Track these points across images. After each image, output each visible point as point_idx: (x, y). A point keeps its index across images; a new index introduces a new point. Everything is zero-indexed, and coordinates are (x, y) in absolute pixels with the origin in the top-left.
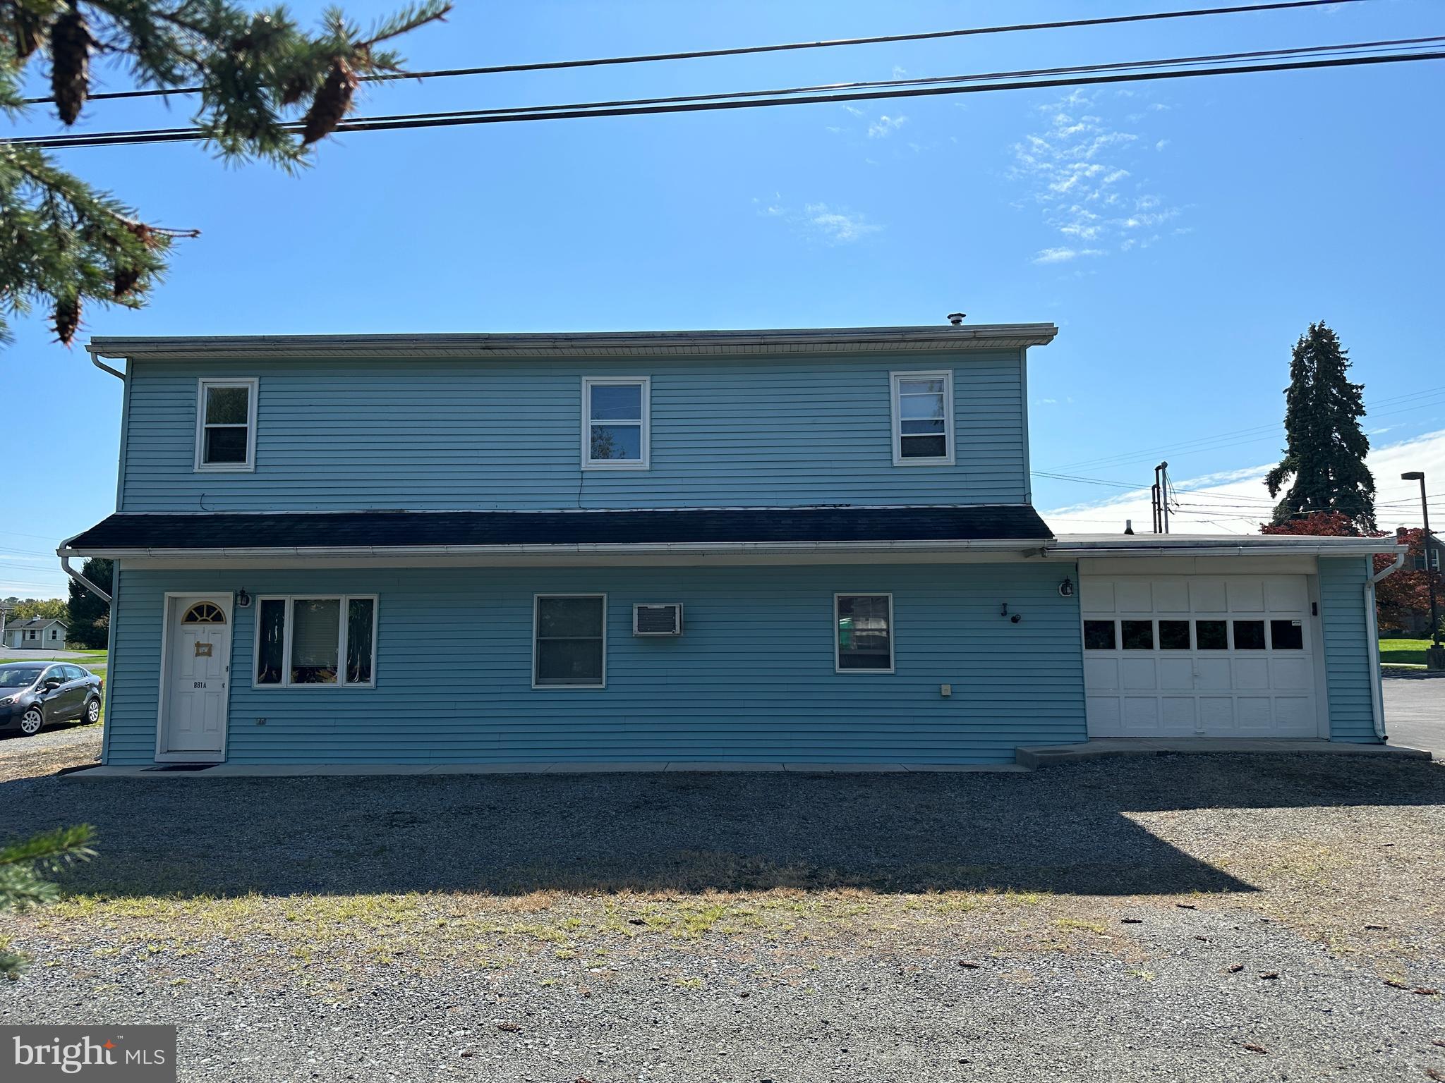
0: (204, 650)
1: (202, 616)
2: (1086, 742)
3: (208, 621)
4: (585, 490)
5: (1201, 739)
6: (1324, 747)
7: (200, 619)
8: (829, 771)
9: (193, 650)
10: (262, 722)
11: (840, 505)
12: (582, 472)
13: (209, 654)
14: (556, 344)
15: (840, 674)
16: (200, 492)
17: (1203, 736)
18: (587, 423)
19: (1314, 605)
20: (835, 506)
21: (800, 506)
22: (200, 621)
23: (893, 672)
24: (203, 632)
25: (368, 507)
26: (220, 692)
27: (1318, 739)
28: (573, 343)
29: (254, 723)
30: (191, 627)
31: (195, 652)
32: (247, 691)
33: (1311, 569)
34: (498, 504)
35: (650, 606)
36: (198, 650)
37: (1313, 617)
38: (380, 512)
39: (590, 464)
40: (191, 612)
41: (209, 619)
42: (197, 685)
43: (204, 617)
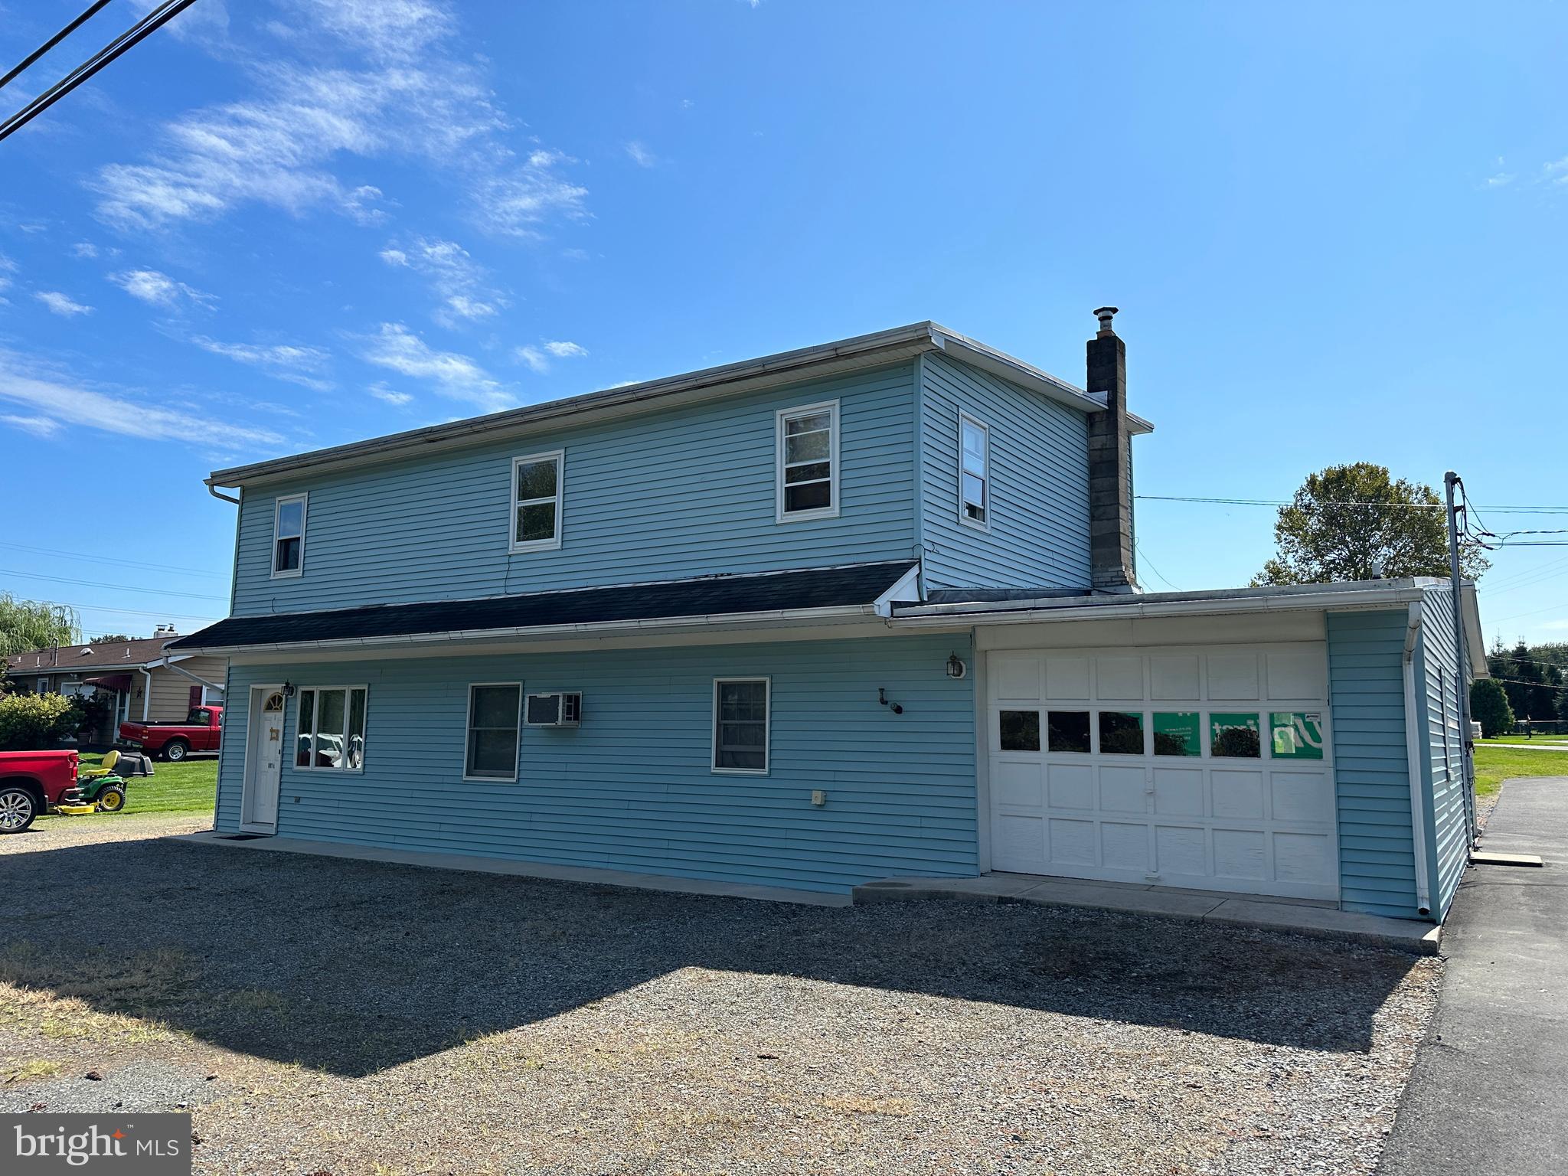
0: (274, 735)
1: (275, 705)
3: (275, 709)
4: (512, 574)
7: (271, 707)
9: (269, 734)
10: (298, 800)
13: (277, 739)
15: (716, 774)
16: (271, 597)
21: (685, 578)
22: (271, 709)
23: (766, 773)
24: (272, 719)
25: (364, 603)
29: (293, 801)
30: (270, 714)
31: (269, 736)
32: (290, 772)
38: (370, 607)
39: (517, 547)
40: (269, 701)
42: (269, 766)
43: (277, 706)
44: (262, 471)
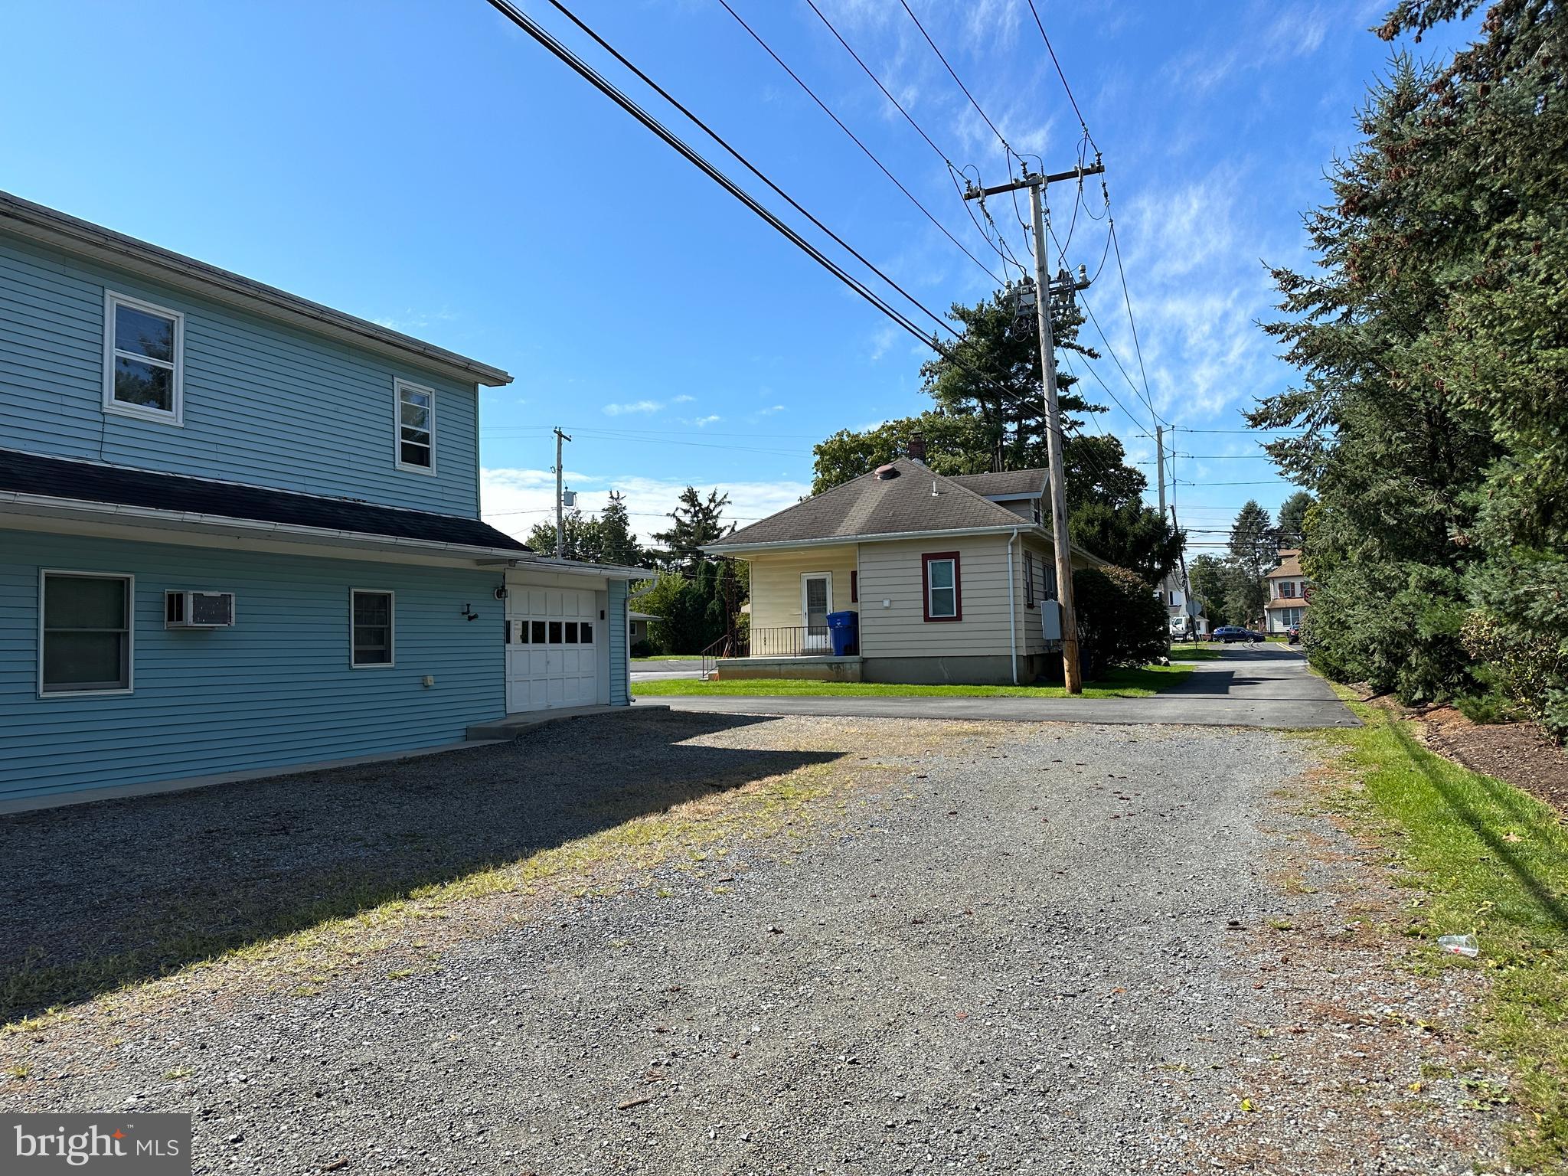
2: (505, 718)
5: (549, 710)
6: (607, 709)
8: (401, 757)
11: (364, 501)
12: (103, 414)
14: (109, 243)
17: (550, 708)
19: (602, 613)
20: (354, 500)
27: (597, 705)
28: (130, 249)
33: (603, 587)
35: (206, 594)
37: (599, 620)
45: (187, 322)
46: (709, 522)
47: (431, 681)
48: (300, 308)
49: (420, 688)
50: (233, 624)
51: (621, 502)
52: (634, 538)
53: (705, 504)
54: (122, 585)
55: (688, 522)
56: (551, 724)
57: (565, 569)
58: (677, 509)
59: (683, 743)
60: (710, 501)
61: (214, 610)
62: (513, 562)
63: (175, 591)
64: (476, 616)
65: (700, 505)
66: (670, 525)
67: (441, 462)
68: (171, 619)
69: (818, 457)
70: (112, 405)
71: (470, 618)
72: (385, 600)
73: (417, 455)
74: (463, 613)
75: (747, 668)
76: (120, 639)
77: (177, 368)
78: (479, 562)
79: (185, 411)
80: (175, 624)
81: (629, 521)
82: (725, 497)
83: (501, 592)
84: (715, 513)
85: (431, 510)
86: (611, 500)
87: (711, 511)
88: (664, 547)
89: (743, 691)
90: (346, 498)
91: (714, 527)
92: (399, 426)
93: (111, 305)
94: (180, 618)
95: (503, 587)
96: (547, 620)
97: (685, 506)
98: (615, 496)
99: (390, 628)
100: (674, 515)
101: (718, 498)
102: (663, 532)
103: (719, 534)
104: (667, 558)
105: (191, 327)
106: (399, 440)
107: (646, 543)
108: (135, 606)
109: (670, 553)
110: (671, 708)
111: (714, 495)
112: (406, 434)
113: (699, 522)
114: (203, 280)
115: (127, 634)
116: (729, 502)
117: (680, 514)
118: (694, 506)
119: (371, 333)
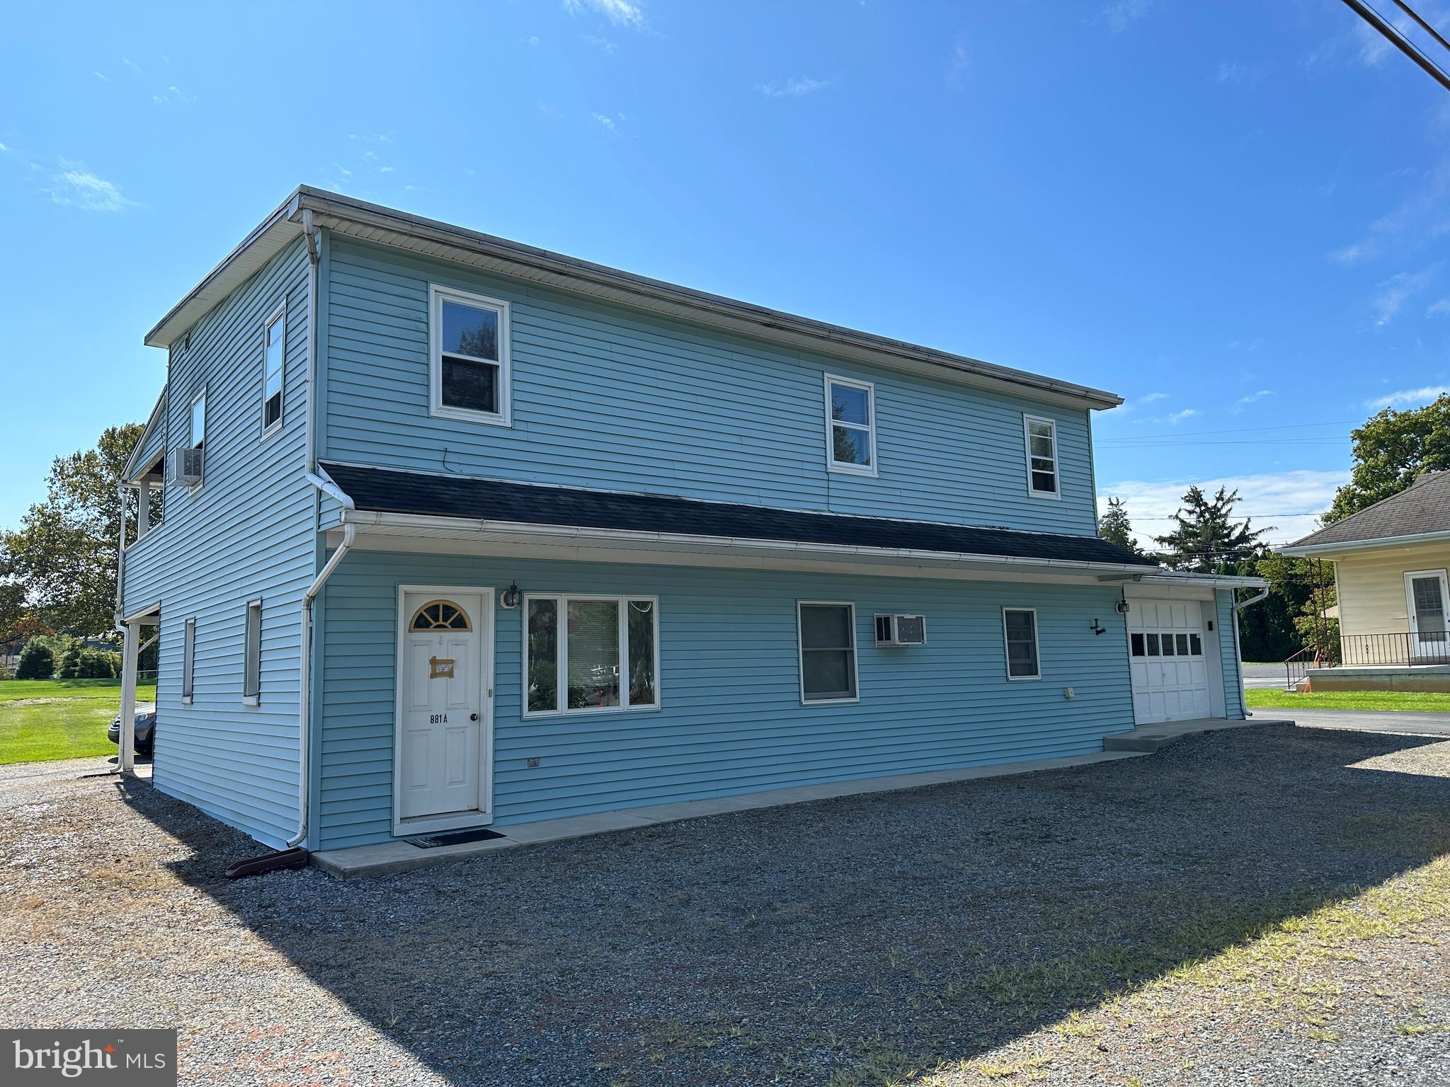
0: (441, 669)
1: (436, 619)
2: (1135, 730)
3: (446, 627)
4: (832, 493)
6: (1225, 724)
7: (435, 624)
9: (428, 669)
10: (534, 763)
11: (1008, 528)
12: (828, 473)
13: (450, 674)
14: (832, 335)
15: (1011, 681)
16: (442, 446)
17: (1170, 720)
18: (830, 423)
19: (1210, 624)
20: (1000, 528)
21: (980, 526)
22: (435, 627)
23: (1040, 678)
24: (440, 642)
26: (467, 727)
27: (1211, 719)
28: (845, 337)
29: (524, 765)
30: (423, 636)
31: (430, 672)
32: (516, 722)
33: (1210, 597)
34: (761, 499)
35: (907, 616)
36: (434, 669)
37: (1207, 631)
40: (421, 614)
41: (447, 624)
42: (434, 719)
43: (441, 622)
44: (477, 246)
45: (876, 390)
46: (1218, 521)
47: (1071, 692)
48: (957, 364)
49: (1063, 699)
50: (925, 643)
51: (1121, 508)
52: (1135, 542)
53: (1211, 503)
54: (846, 611)
55: (1193, 523)
56: (1187, 738)
57: (1183, 581)
58: (1180, 510)
59: (1357, 766)
60: (1218, 499)
61: (912, 630)
62: (1137, 577)
63: (883, 615)
64: (1103, 631)
65: (1206, 504)
66: (1173, 528)
67: (1065, 486)
68: (880, 638)
69: (1357, 442)
70: (833, 465)
71: (1098, 633)
72: (1028, 616)
73: (1044, 482)
74: (1092, 628)
75: (1347, 679)
76: (846, 656)
77: (871, 429)
78: (1101, 578)
79: (879, 464)
80: (884, 643)
81: (1131, 526)
82: (1234, 493)
83: (1122, 606)
84: (1223, 511)
85: (1059, 532)
86: (1111, 507)
87: (1219, 510)
88: (1169, 550)
89: (1353, 705)
90: (994, 527)
91: (1223, 526)
92: (1029, 456)
93: (828, 385)
94: (888, 638)
95: (1124, 601)
96: (1160, 632)
97: (1190, 507)
98: (1115, 502)
99: (1034, 643)
100: (1177, 517)
101: (1227, 496)
102: (1166, 535)
103: (1230, 533)
104: (1173, 561)
105: (879, 394)
106: (1030, 470)
107: (1147, 546)
108: (857, 628)
109: (1176, 556)
110: (1296, 724)
111: (1222, 493)
112: (1036, 463)
113: (1206, 522)
114: (889, 353)
115: (852, 652)
116: (1239, 499)
117: (1184, 515)
118: (1200, 507)
119: (1009, 376)
